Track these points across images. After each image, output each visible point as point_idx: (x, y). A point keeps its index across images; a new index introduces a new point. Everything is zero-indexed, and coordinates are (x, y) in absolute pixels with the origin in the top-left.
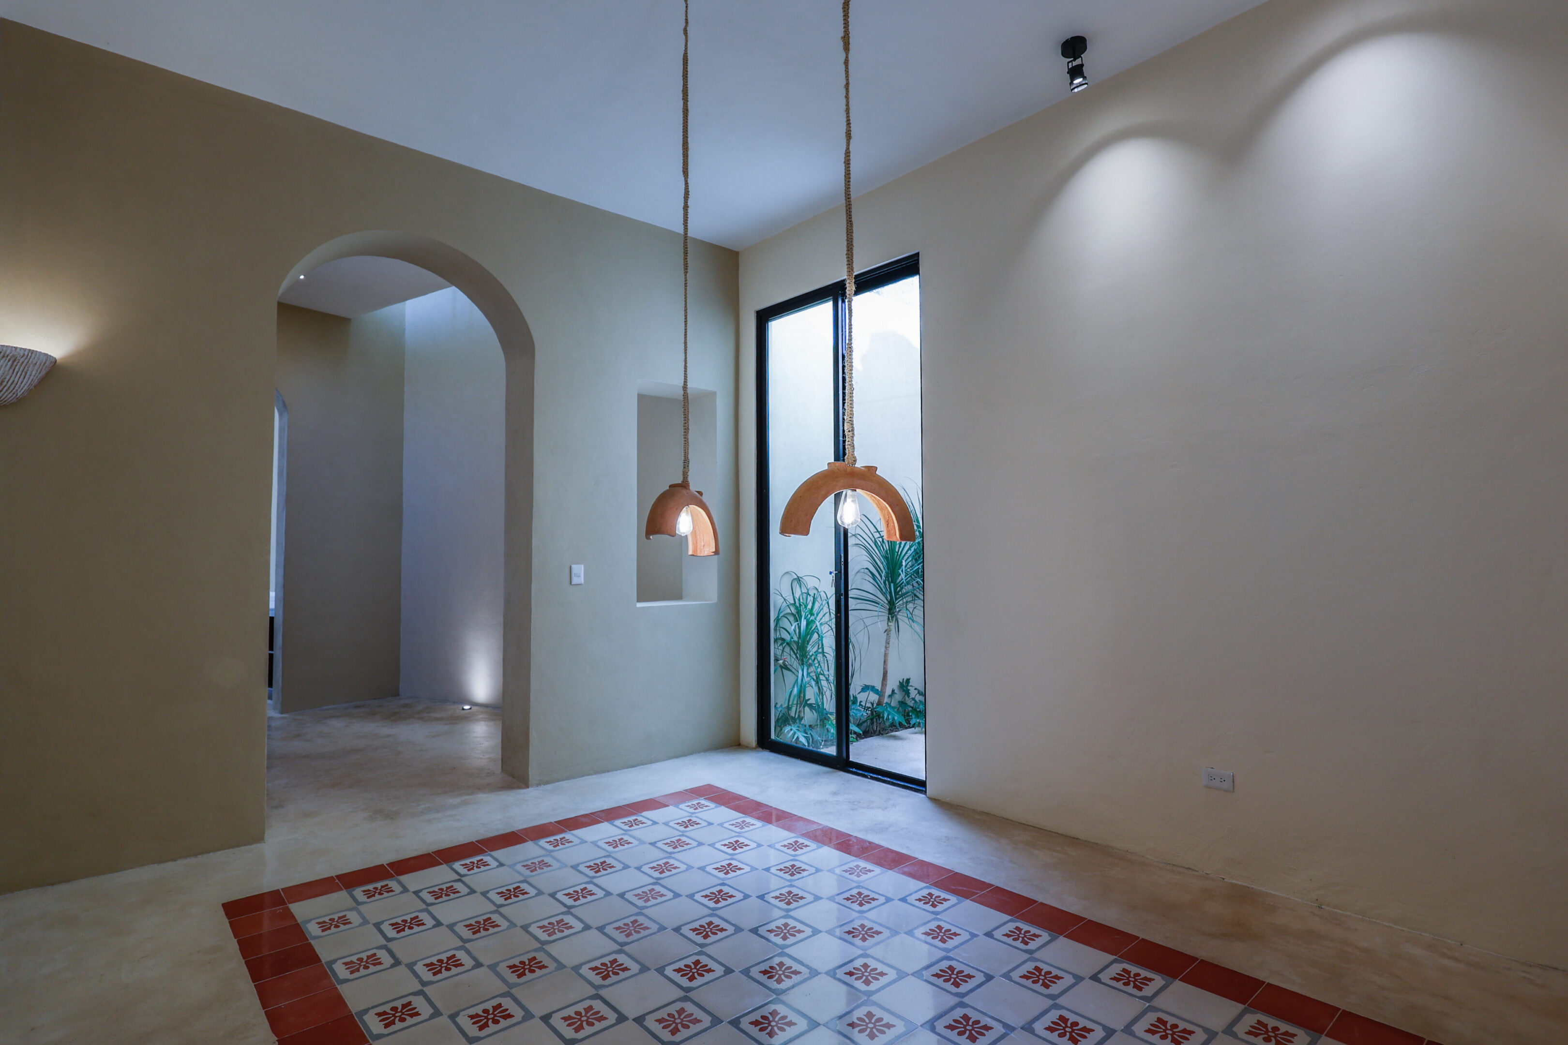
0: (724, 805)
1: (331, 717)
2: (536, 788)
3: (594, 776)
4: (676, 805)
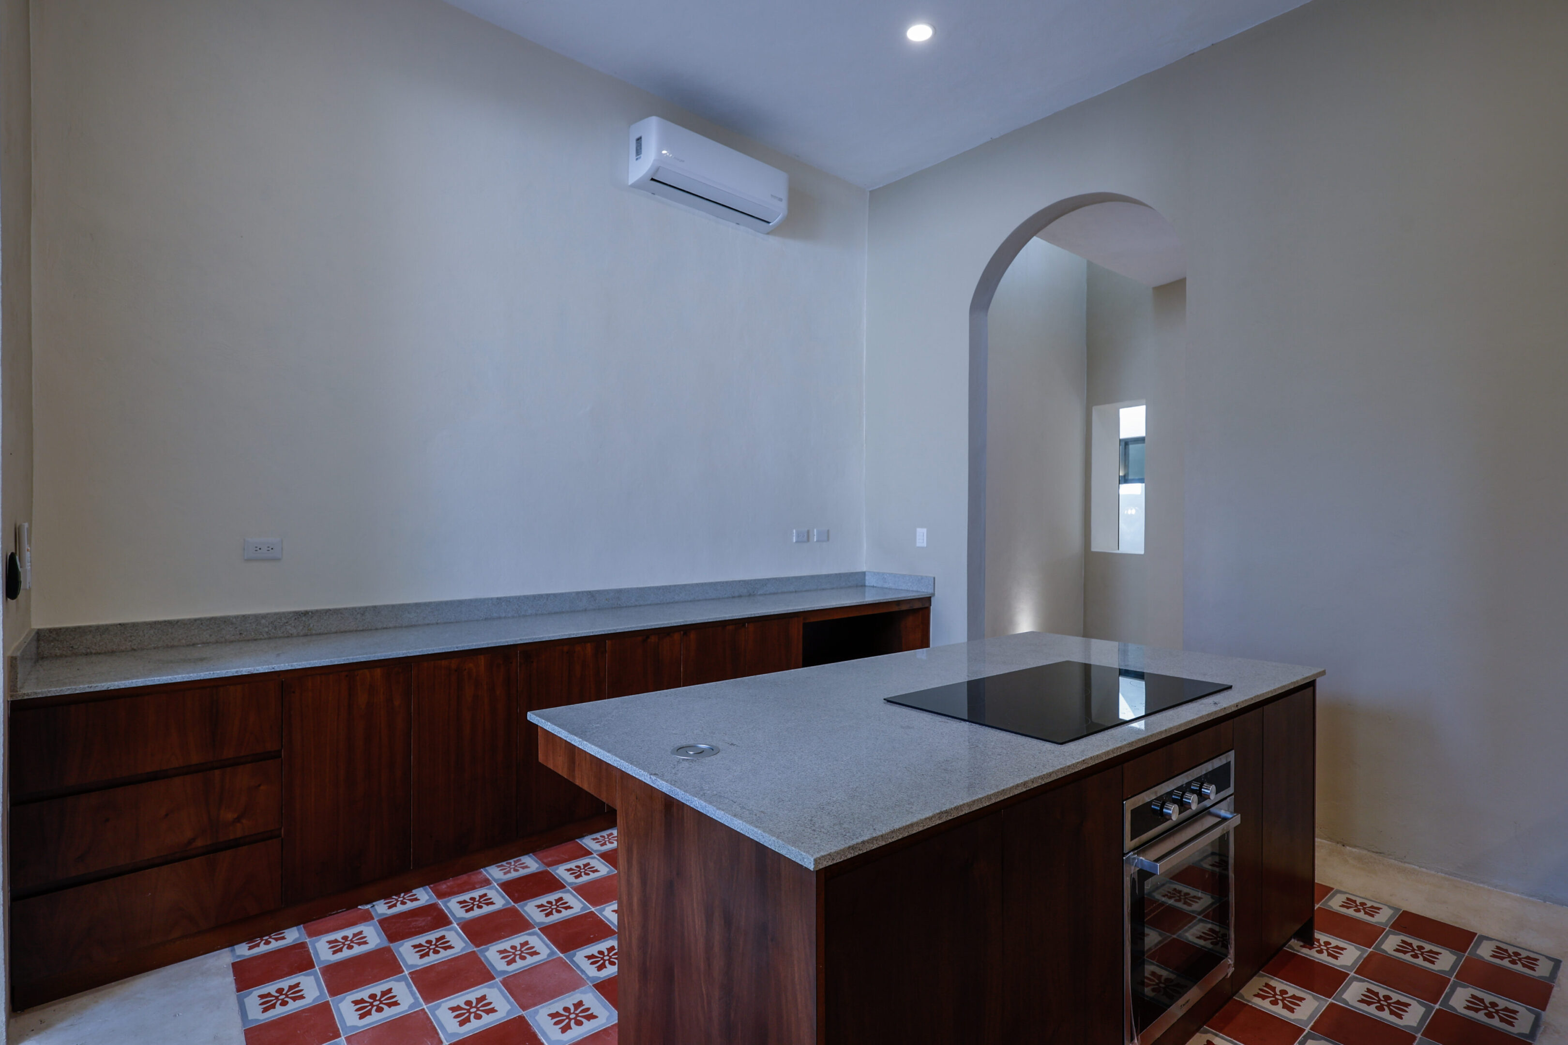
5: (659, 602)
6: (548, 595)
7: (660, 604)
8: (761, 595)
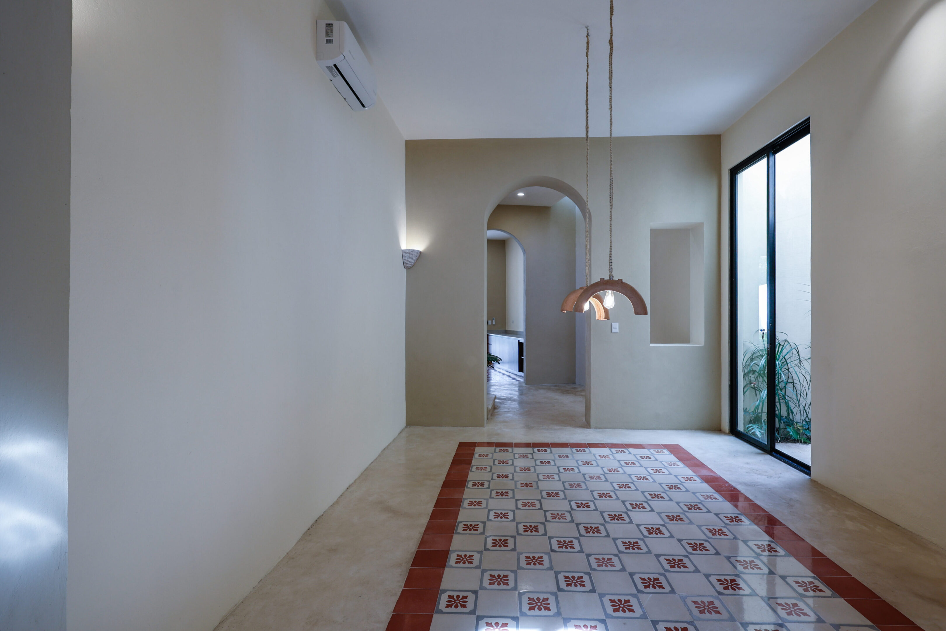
0: (673, 454)
1: (540, 389)
2: (594, 429)
3: (625, 430)
4: (649, 449)
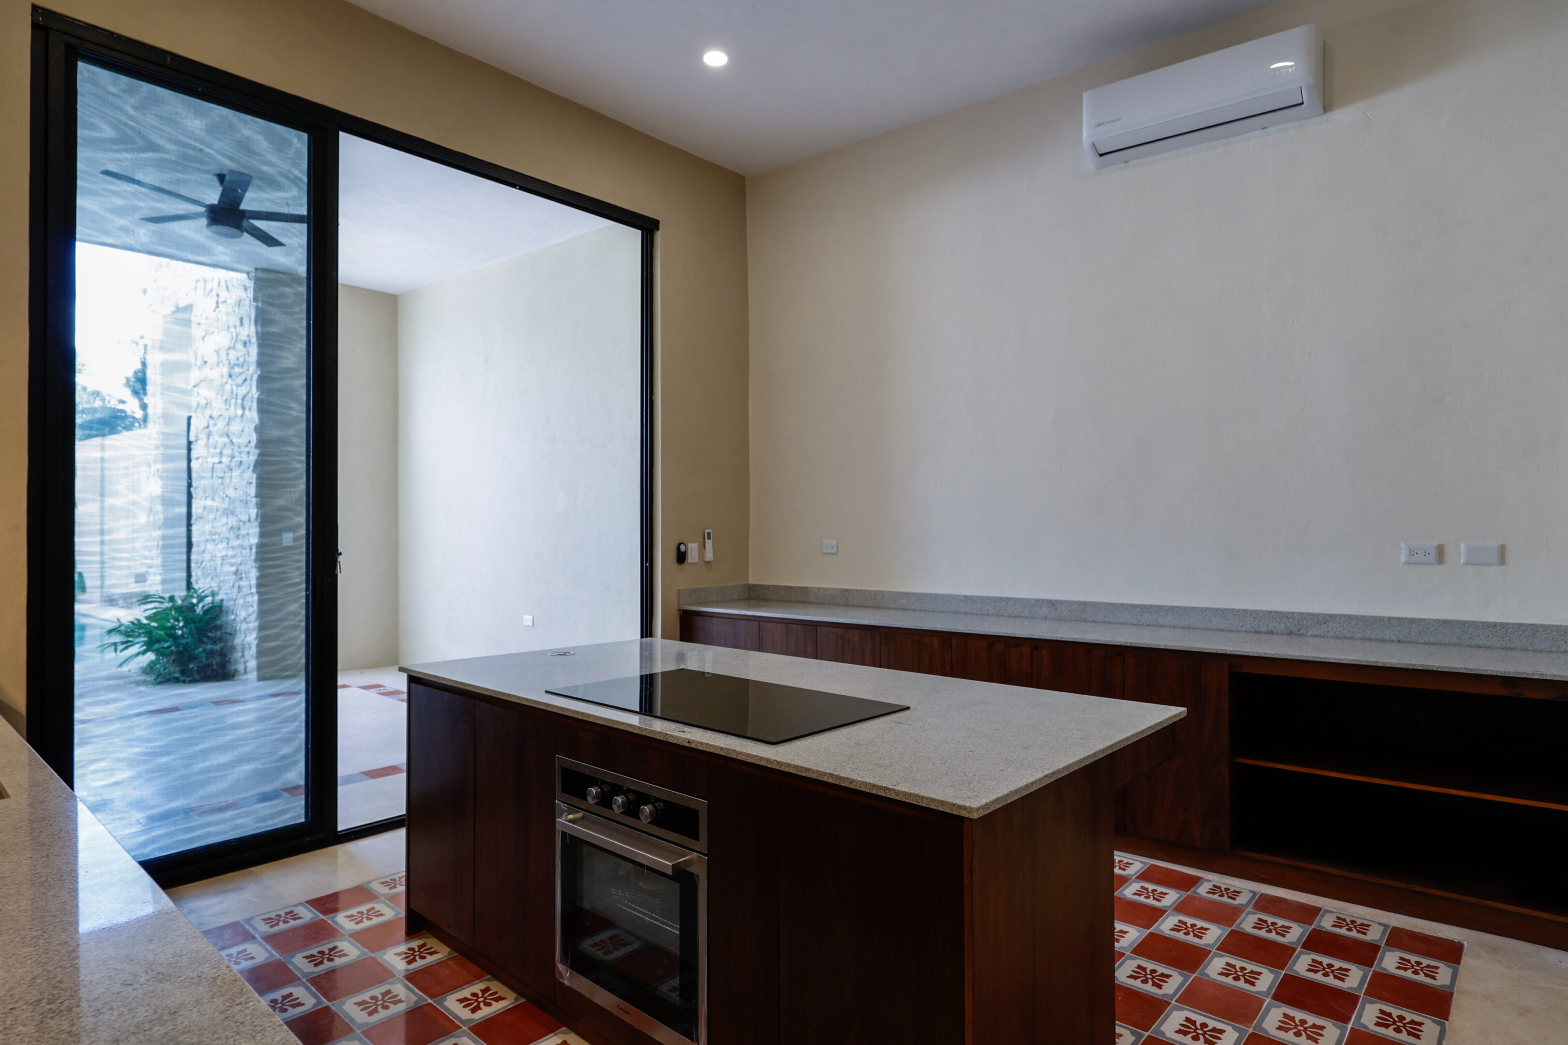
5: (1136, 622)
6: (1009, 599)
7: (1136, 625)
8: (1311, 636)
